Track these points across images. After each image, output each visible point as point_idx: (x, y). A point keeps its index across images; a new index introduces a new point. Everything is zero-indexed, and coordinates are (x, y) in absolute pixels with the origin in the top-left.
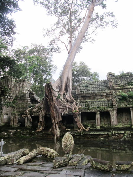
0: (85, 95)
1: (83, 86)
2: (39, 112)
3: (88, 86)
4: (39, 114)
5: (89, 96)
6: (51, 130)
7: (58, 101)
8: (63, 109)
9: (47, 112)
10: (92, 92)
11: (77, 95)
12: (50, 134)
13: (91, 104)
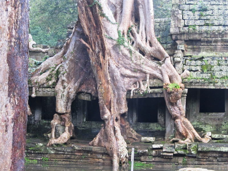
0: (197, 37)
1: (192, 7)
2: (55, 84)
3: (205, 10)
4: (56, 93)
5: (211, 42)
6: (100, 141)
7: (118, 53)
8: (134, 77)
9: (84, 86)
10: (222, 28)
11: (174, 37)
12: (96, 153)
13: (219, 65)
